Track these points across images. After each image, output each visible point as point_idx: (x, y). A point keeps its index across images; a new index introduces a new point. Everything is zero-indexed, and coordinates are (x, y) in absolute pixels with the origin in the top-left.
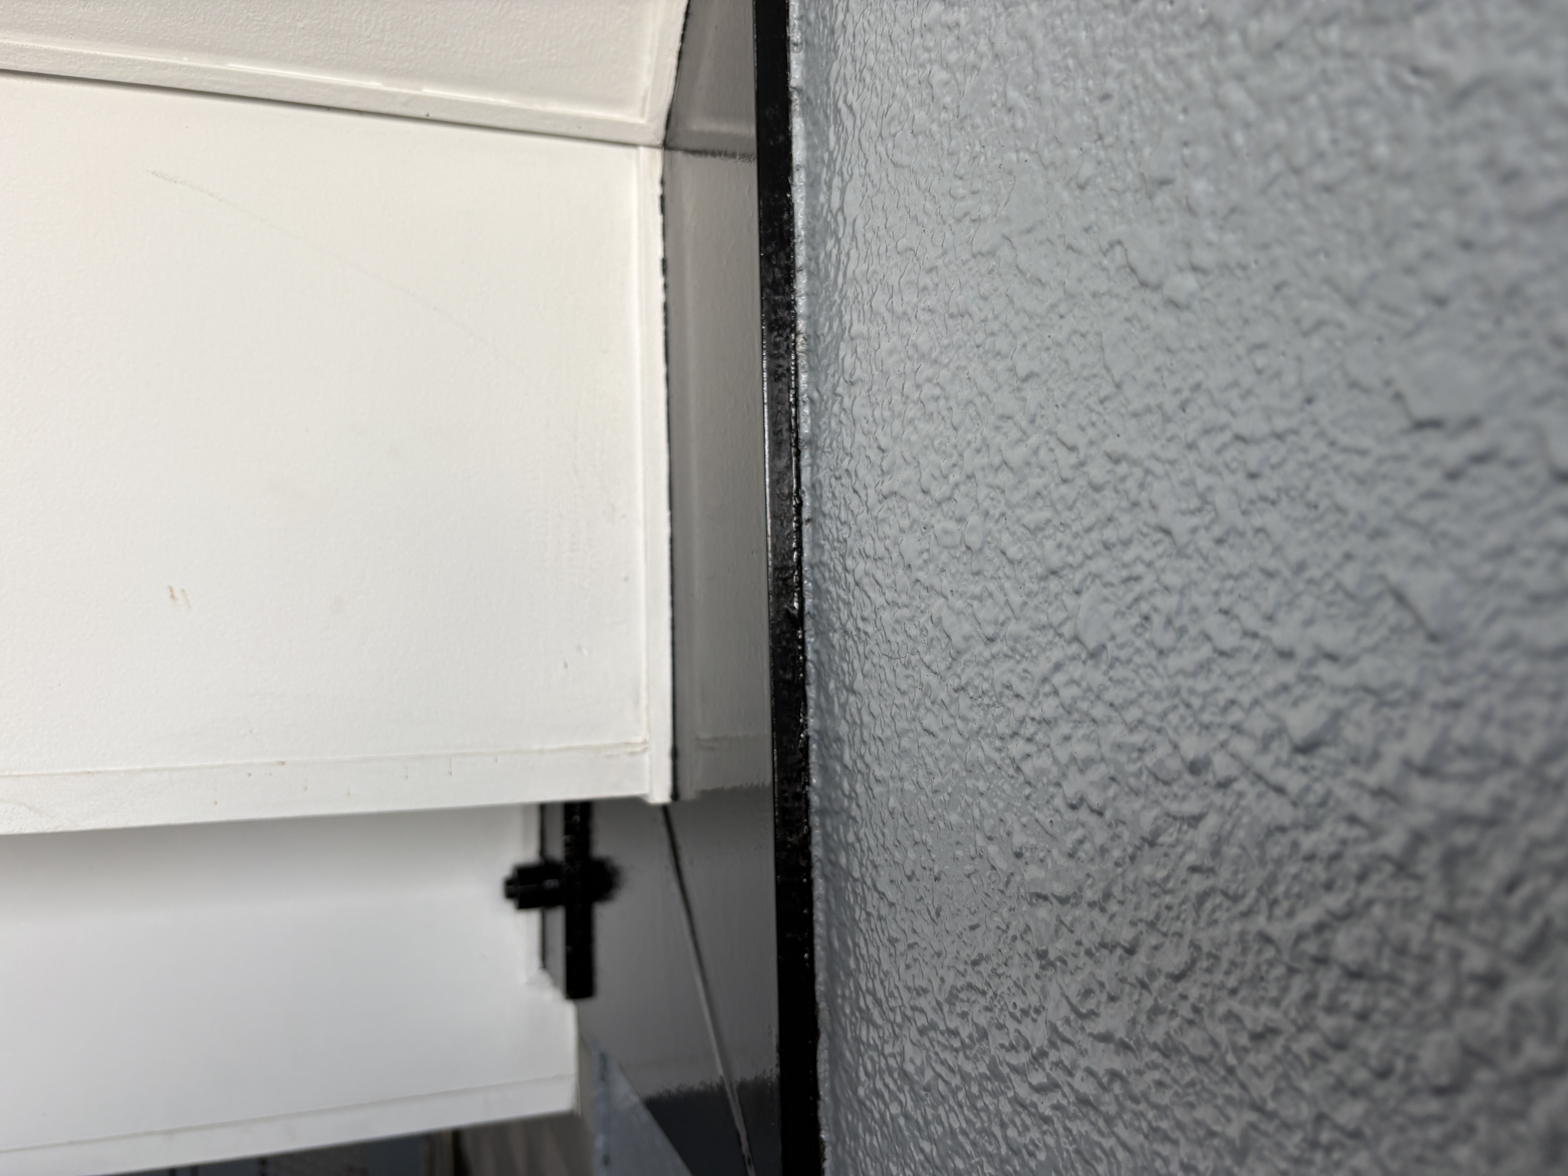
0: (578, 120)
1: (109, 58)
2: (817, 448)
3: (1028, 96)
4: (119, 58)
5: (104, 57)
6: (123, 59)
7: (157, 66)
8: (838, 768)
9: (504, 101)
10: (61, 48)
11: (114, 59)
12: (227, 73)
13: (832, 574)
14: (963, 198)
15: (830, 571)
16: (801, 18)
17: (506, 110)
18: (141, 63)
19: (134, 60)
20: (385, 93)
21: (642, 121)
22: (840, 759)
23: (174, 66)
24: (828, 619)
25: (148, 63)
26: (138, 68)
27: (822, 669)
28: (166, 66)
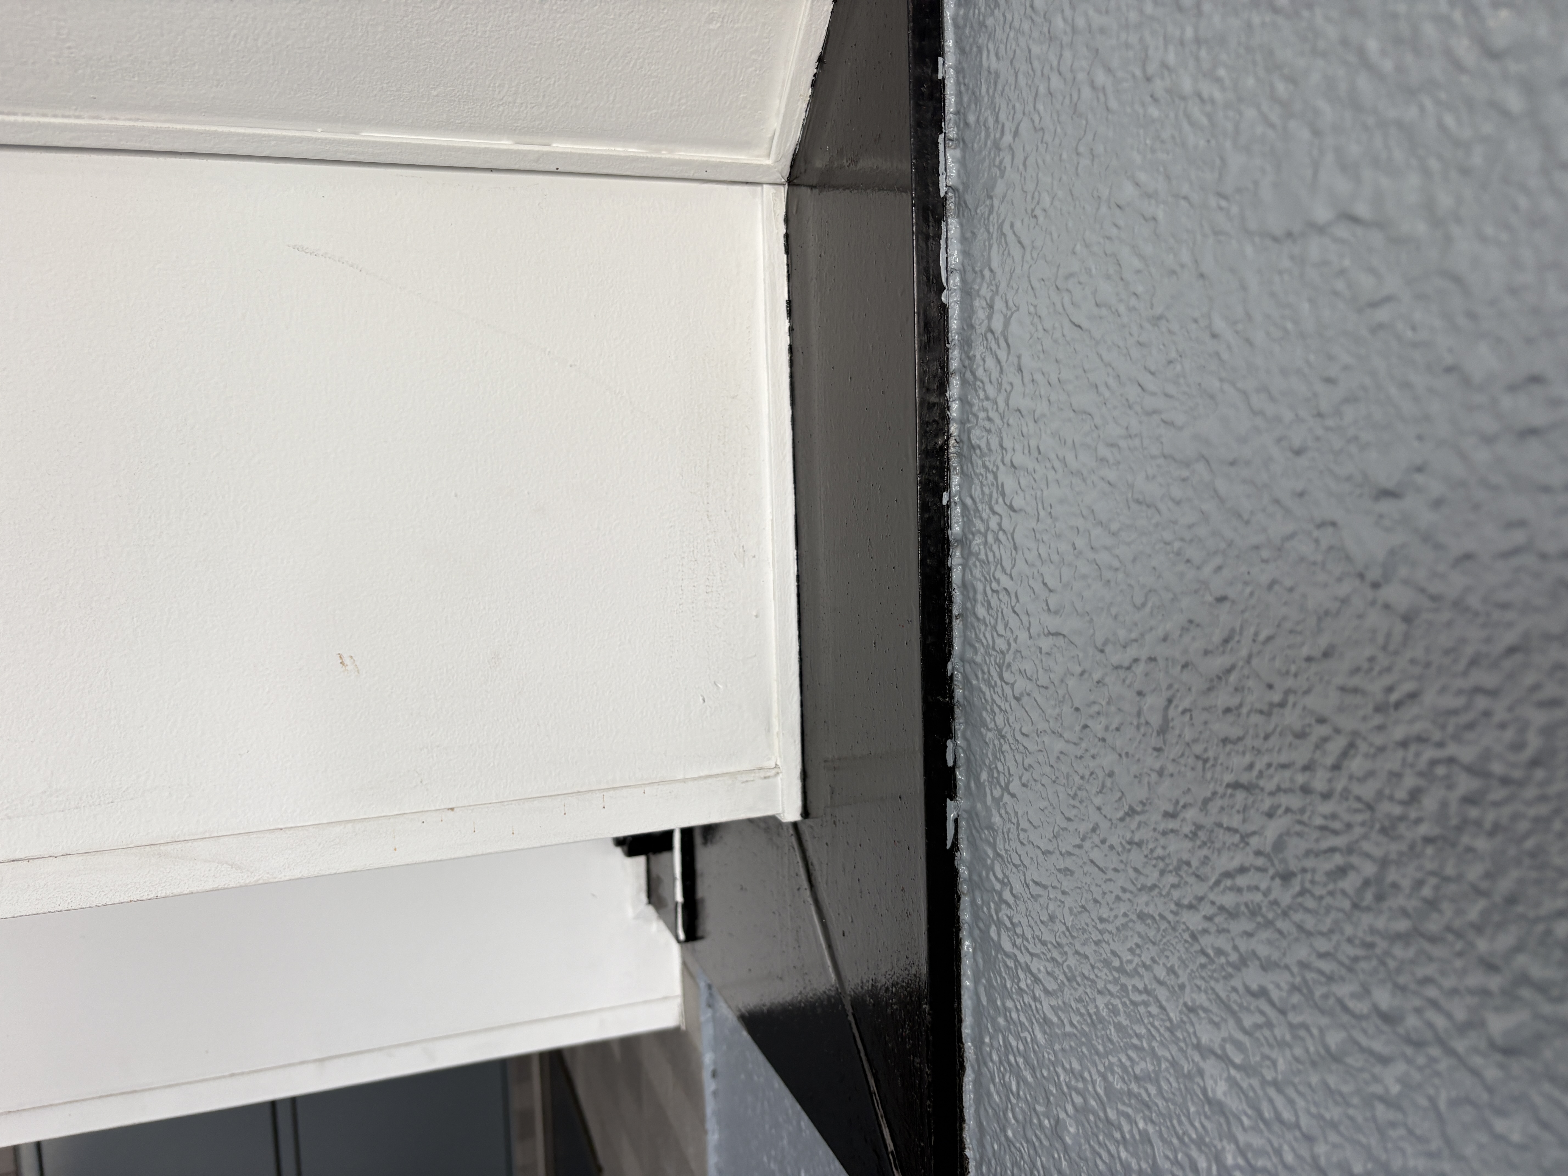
0: (705, 165)
1: (244, 135)
2: (970, 553)
3: (1237, 332)
4: (254, 135)
5: (239, 134)
6: (258, 135)
7: (292, 140)
8: (990, 853)
9: (633, 150)
10: (195, 127)
11: (249, 135)
12: (361, 143)
13: (986, 676)
14: (1153, 394)
15: (983, 672)
16: (957, 113)
17: (635, 159)
18: (276, 138)
19: (269, 136)
20: (517, 152)
21: (769, 162)
22: (994, 846)
23: (309, 140)
24: (981, 716)
25: (284, 138)
26: (273, 143)
27: (972, 758)
28: (302, 140)
